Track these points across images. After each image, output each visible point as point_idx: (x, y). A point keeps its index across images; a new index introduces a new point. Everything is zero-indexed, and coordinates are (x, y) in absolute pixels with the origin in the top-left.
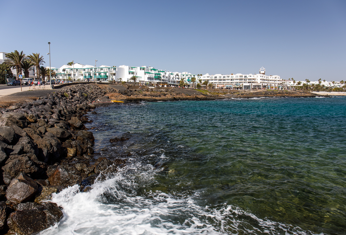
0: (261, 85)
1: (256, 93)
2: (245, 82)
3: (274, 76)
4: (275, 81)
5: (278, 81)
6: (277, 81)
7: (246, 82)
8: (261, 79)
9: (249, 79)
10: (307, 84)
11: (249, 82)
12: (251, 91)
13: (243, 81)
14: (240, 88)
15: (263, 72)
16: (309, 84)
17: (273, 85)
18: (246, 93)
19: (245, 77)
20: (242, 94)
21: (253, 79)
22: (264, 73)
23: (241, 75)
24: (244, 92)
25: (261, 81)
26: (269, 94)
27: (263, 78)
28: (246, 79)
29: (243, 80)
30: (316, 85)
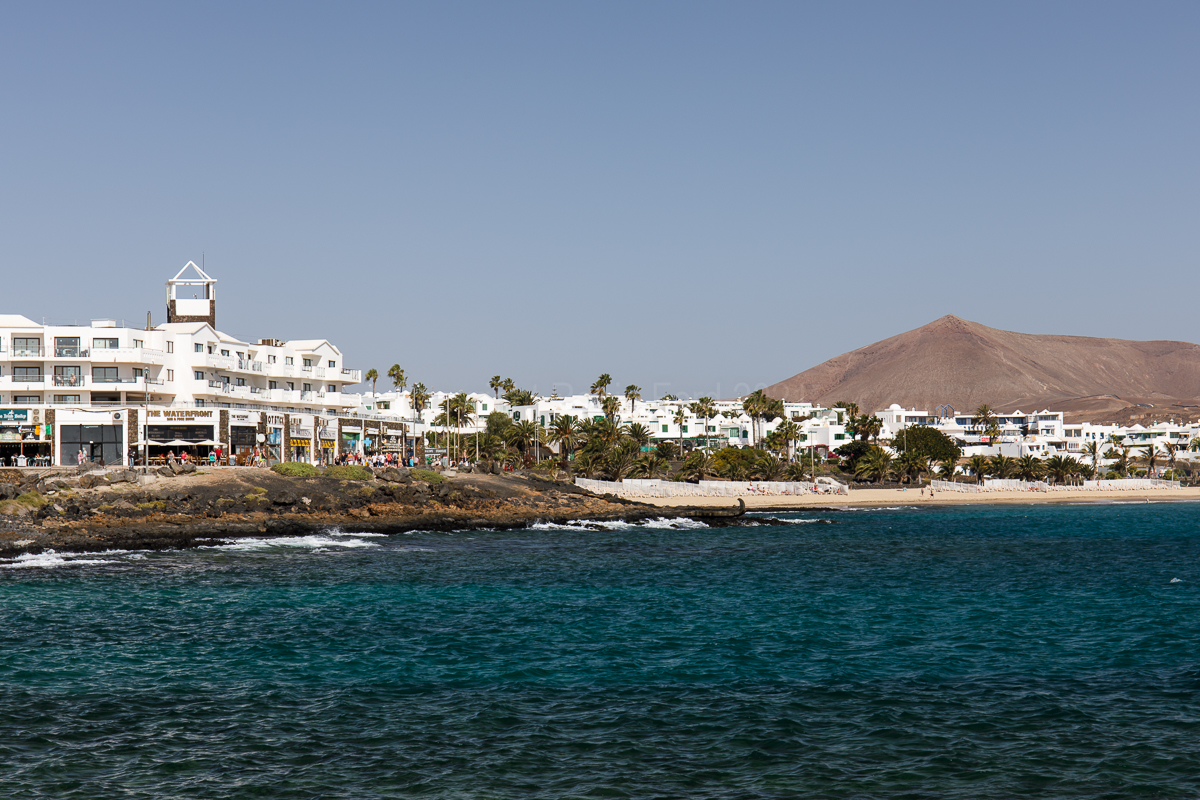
0: (214, 420)
1: (190, 495)
2: (61, 398)
3: (297, 348)
4: (308, 387)
5: (333, 387)
6: (323, 389)
7: (77, 397)
8: (199, 374)
9: (101, 371)
10: (517, 415)
11: (97, 397)
12: (148, 479)
13: (48, 384)
14: (31, 451)
15: (202, 308)
16: (527, 414)
17: (308, 421)
18: (109, 498)
19: (67, 344)
20: (73, 510)
21: (138, 370)
22: (207, 312)
23: (23, 324)
24: (83, 492)
25: (203, 387)
26: (307, 501)
27: (217, 361)
28: (77, 367)
29: (48, 378)
30: (586, 427)
